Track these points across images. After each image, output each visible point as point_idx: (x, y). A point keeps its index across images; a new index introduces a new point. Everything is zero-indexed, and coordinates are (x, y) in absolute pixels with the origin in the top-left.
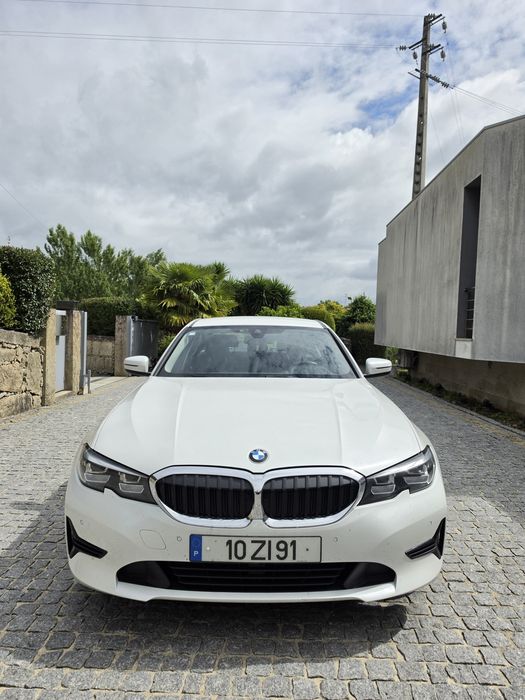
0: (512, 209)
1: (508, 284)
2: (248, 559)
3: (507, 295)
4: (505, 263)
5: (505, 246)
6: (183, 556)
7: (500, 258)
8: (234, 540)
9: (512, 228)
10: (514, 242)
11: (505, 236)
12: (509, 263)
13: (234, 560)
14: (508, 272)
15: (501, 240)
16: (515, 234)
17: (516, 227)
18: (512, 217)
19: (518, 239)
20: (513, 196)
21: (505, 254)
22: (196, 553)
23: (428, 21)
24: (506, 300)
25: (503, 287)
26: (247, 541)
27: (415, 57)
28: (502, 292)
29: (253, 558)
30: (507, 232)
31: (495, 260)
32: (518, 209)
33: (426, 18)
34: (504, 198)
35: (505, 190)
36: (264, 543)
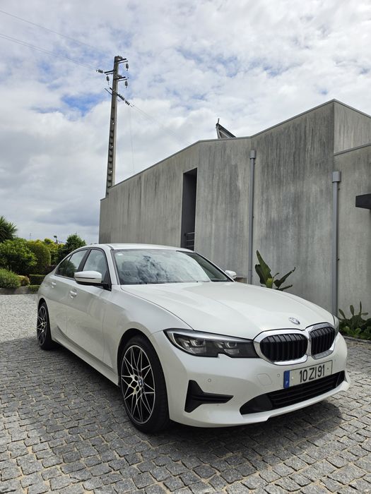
0: (215, 189)
1: (213, 232)
2: (308, 381)
3: (213, 238)
4: (212, 220)
5: (211, 210)
6: (280, 387)
7: (209, 217)
8: (303, 370)
9: (215, 200)
10: (217, 209)
11: (212, 204)
12: (214, 219)
13: (303, 382)
14: (213, 225)
15: (209, 207)
16: (217, 204)
17: (217, 200)
18: (215, 194)
19: (219, 206)
20: (215, 183)
21: (211, 215)
22: (287, 382)
23: (117, 60)
24: (213, 242)
25: (211, 233)
26: (308, 369)
27: (108, 79)
28: (210, 236)
29: (310, 379)
30: (212, 203)
31: (206, 217)
32: (218, 190)
33: (116, 57)
34: (211, 183)
35: (211, 178)
36: (313, 368)
